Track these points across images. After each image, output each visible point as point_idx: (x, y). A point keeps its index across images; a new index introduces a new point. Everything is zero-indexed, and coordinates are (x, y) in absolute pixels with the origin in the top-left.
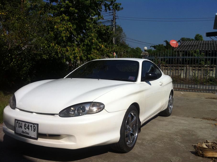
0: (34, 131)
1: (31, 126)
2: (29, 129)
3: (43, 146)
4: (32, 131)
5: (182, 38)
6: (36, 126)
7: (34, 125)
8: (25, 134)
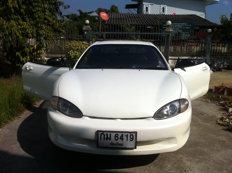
0: (131, 140)
1: (127, 136)
2: (122, 139)
3: (142, 154)
4: (127, 140)
5: (99, 9)
6: (134, 135)
7: (132, 134)
8: (115, 146)
